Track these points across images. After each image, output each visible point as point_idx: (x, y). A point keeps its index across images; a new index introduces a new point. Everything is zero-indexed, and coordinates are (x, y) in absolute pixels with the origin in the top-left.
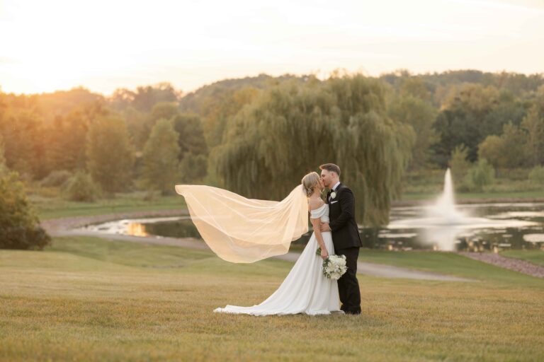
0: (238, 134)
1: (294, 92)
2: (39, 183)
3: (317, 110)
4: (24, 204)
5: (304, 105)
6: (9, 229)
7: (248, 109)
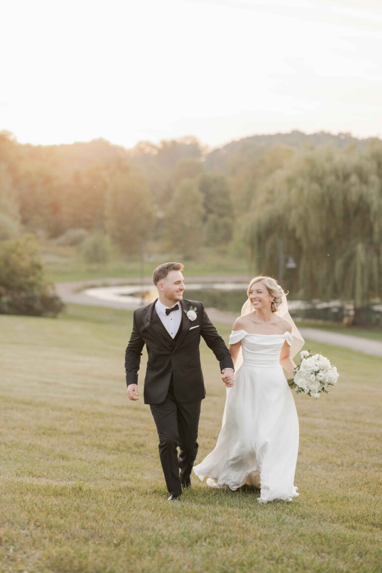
0: (268, 201)
1: (329, 159)
2: (55, 242)
3: (354, 179)
4: (39, 267)
5: (340, 174)
6: (23, 295)
7: (280, 175)
